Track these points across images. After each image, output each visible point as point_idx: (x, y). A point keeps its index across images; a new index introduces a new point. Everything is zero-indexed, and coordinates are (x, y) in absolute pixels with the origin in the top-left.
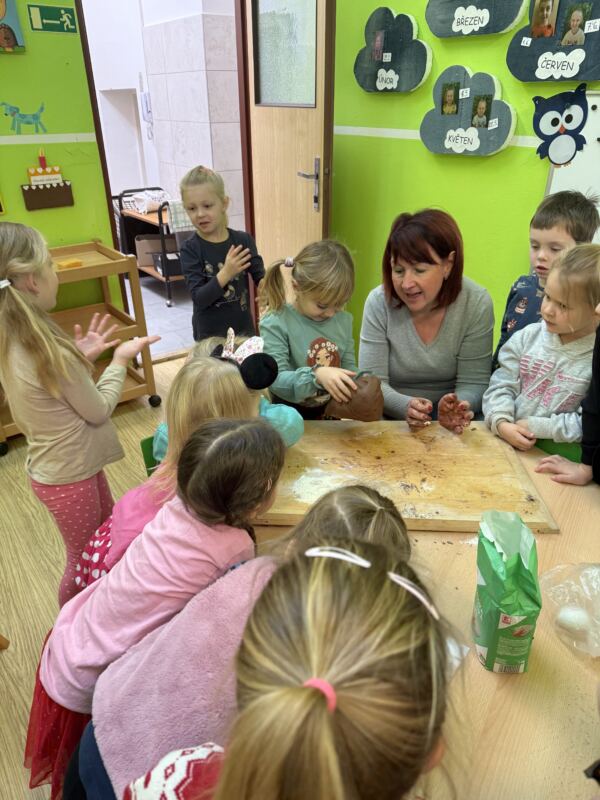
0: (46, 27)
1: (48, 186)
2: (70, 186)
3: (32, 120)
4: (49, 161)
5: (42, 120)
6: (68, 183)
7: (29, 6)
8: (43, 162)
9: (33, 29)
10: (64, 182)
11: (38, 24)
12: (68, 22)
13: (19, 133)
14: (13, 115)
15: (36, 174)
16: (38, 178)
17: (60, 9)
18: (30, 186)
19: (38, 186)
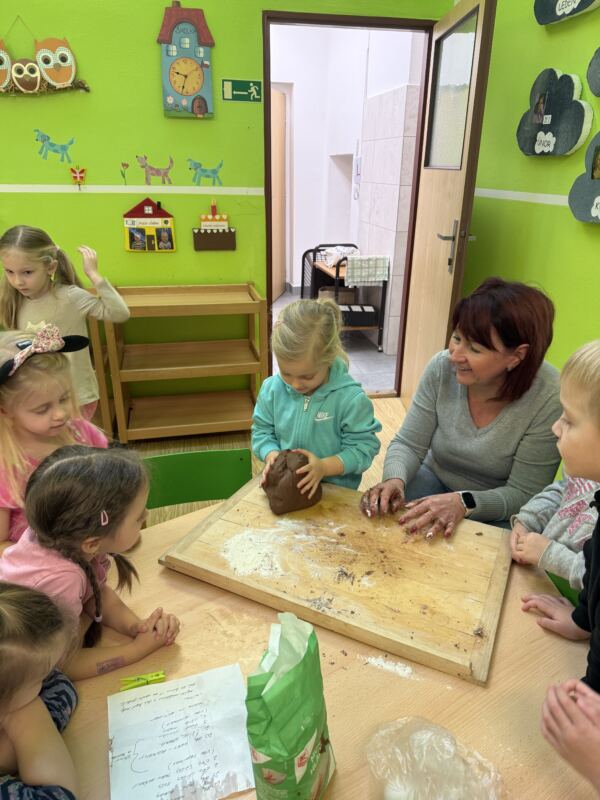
0: (235, 98)
1: (215, 231)
2: (234, 233)
3: (211, 174)
4: (219, 210)
5: (220, 174)
6: (233, 230)
7: (223, 81)
8: (214, 210)
9: (224, 99)
10: (229, 228)
11: (228, 95)
12: (255, 93)
13: (198, 184)
14: (196, 169)
15: (207, 220)
16: (208, 223)
17: (250, 82)
18: (200, 230)
19: (206, 230)
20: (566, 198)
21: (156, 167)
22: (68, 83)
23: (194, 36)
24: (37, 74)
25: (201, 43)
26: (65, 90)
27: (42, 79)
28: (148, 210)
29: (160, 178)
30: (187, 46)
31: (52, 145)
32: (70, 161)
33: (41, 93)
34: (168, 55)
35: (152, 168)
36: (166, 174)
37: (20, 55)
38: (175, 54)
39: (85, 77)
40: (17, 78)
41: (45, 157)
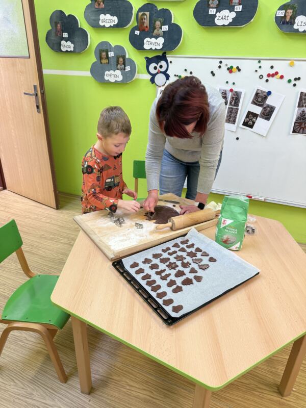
20: (89, 72)
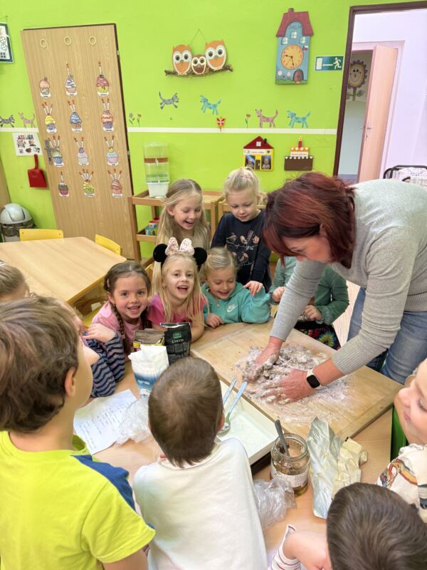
0: (323, 68)
1: (299, 158)
2: (312, 159)
3: (301, 120)
4: (303, 144)
5: (307, 121)
6: (311, 157)
7: (317, 58)
8: (300, 144)
9: (316, 70)
10: (309, 156)
11: (319, 67)
14: (292, 117)
15: (295, 150)
16: (294, 153)
17: (335, 57)
18: (289, 157)
19: (293, 157)
21: (266, 116)
22: (221, 67)
23: (300, 30)
24: (205, 63)
25: (304, 34)
26: (219, 71)
27: (207, 66)
28: (259, 144)
29: (268, 124)
30: (295, 37)
31: (209, 104)
32: (217, 114)
33: (206, 74)
34: (282, 44)
35: (264, 117)
36: (272, 121)
37: (197, 52)
38: (286, 43)
39: (231, 62)
40: (194, 67)
41: (204, 112)
